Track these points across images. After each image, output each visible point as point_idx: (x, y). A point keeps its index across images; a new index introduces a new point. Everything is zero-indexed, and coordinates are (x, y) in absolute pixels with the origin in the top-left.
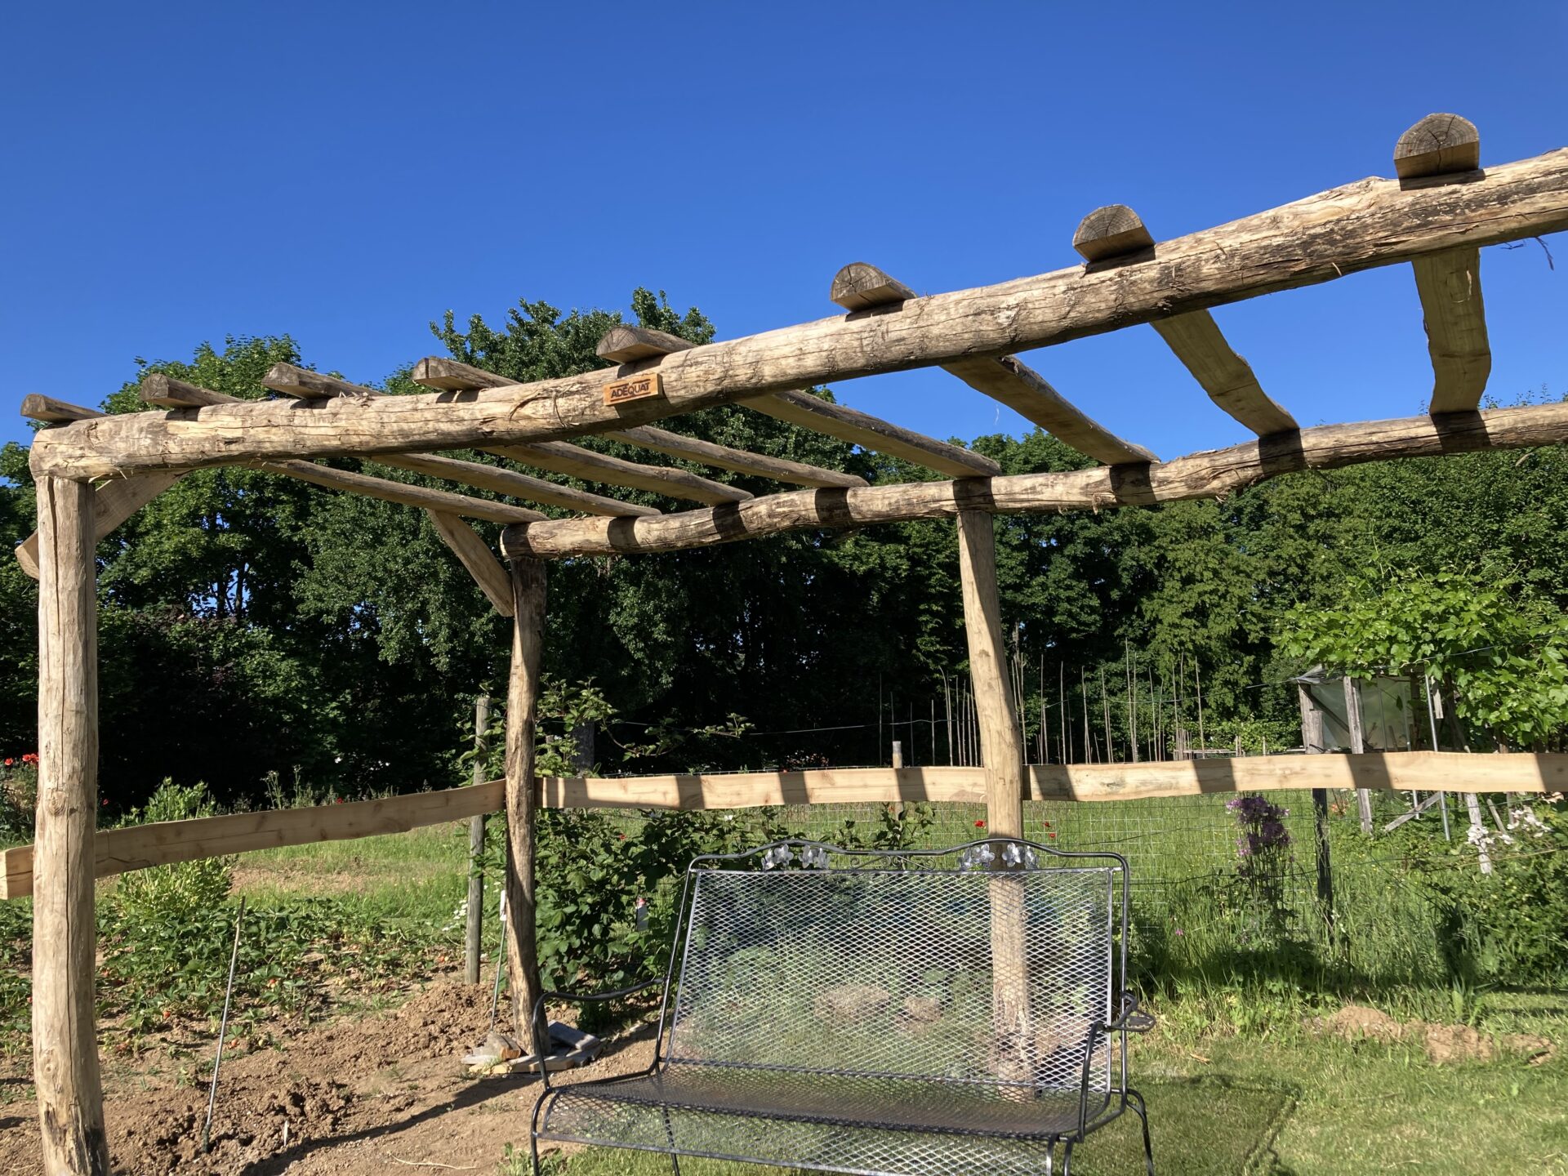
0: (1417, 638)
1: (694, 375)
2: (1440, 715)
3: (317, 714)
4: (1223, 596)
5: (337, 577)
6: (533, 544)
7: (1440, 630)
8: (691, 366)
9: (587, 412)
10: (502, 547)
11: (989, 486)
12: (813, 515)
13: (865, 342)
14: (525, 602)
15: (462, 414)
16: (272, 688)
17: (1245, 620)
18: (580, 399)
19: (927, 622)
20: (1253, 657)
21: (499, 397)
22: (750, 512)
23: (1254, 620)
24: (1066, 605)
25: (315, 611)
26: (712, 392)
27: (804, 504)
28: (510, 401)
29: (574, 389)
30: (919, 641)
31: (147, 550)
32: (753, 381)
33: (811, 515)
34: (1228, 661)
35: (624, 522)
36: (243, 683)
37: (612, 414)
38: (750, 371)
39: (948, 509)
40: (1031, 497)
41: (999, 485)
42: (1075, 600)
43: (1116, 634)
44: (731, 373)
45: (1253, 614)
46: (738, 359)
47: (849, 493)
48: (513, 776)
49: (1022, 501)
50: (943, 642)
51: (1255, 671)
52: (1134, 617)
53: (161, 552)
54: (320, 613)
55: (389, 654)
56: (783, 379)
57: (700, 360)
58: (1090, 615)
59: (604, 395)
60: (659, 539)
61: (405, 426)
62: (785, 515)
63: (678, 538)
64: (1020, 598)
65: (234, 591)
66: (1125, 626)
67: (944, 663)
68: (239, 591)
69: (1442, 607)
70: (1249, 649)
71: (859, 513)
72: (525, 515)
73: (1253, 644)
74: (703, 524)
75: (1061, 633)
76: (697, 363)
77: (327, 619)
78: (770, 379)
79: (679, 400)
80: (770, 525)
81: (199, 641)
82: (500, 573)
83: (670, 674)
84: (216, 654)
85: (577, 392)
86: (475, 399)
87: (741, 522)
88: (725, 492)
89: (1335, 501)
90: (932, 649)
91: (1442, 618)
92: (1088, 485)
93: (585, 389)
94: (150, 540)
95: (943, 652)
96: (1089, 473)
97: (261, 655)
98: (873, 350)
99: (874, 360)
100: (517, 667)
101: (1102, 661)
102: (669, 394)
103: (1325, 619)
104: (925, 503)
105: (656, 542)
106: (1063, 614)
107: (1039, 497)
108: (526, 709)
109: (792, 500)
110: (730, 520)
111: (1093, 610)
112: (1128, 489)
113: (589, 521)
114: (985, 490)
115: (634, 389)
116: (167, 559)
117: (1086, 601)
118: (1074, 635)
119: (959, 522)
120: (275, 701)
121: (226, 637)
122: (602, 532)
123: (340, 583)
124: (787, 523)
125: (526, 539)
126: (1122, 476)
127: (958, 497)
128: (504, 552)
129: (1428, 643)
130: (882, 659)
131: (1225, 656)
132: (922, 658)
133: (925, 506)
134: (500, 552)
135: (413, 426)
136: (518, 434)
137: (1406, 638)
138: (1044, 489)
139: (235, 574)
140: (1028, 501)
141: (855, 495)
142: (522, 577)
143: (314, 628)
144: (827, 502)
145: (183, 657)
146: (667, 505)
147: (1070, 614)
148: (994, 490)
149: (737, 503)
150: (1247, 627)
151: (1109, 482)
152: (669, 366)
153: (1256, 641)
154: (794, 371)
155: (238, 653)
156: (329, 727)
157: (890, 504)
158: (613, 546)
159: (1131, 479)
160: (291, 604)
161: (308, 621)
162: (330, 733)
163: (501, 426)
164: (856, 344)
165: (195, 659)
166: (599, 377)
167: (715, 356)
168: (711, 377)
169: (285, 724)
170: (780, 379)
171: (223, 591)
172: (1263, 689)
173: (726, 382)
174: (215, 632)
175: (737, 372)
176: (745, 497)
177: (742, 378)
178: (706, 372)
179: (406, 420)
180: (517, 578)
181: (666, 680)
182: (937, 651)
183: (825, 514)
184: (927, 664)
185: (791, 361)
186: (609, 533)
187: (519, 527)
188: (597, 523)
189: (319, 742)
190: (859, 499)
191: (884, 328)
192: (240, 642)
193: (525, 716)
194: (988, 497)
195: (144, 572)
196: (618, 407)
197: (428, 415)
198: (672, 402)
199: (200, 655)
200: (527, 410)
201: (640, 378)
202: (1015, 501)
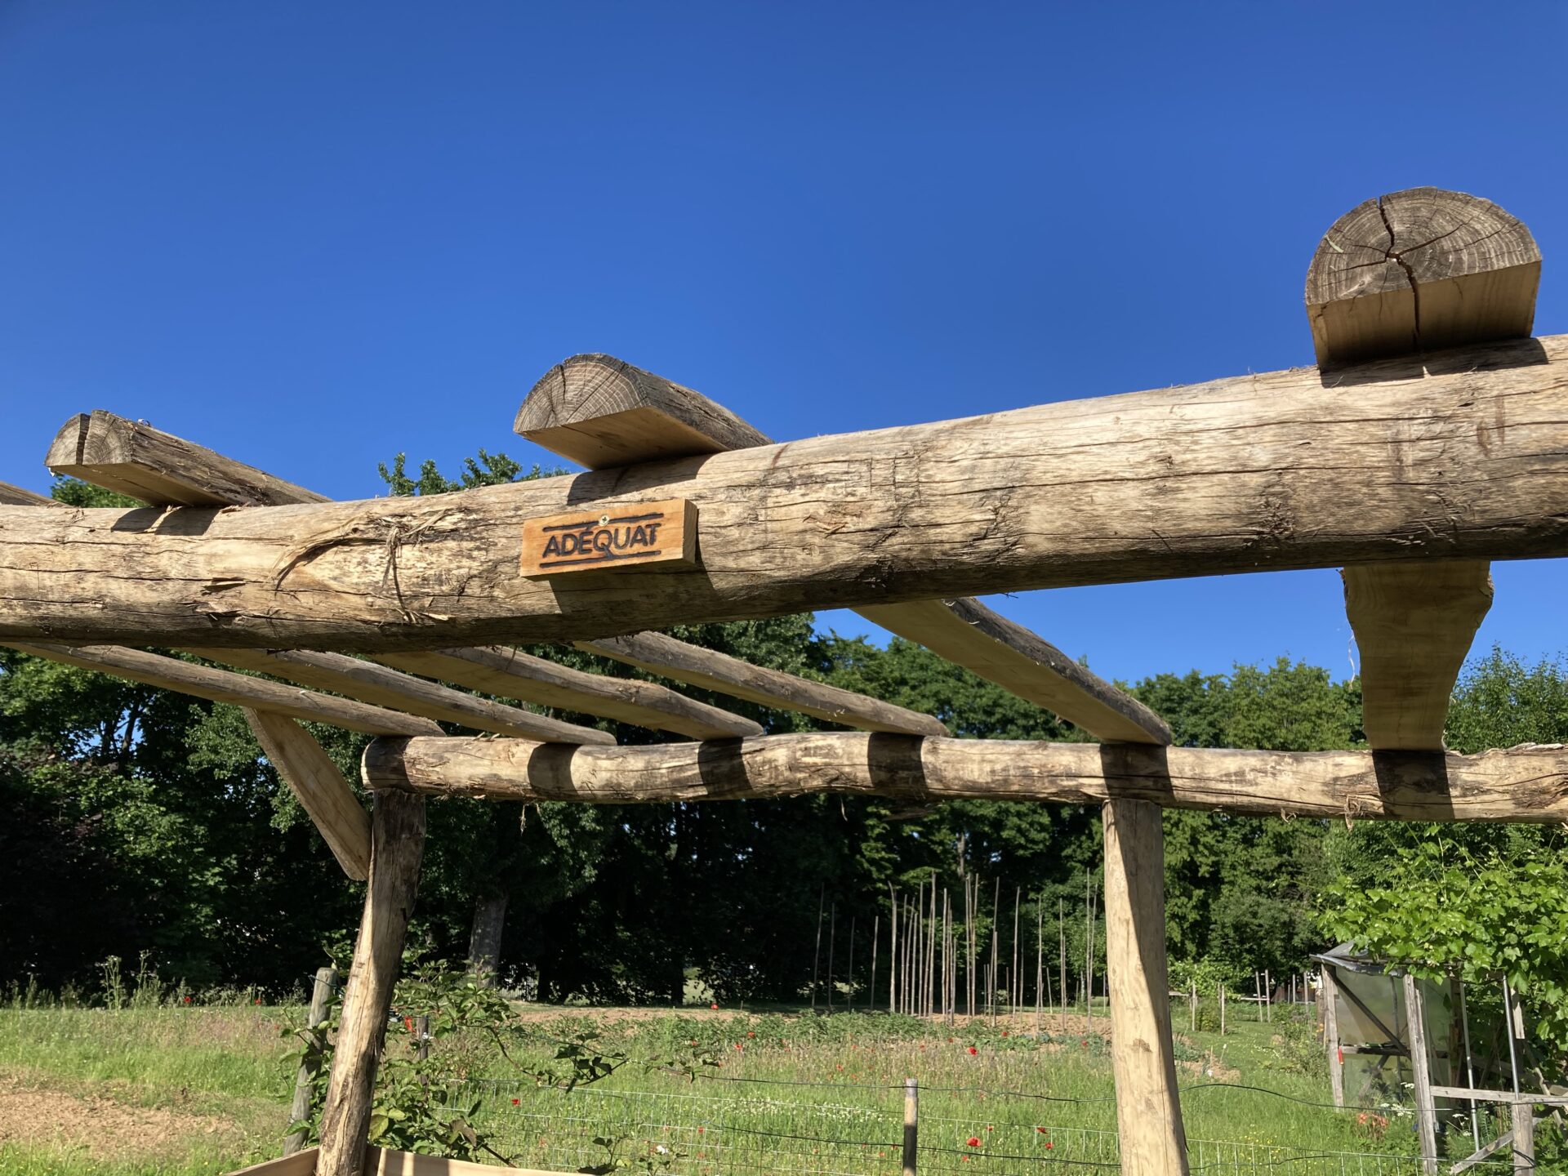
0: (1499, 939)
1: (797, 511)
2: (1521, 1034)
3: (194, 880)
4: (1176, 825)
5: (236, 729)
6: (411, 772)
7: (1529, 933)
8: (790, 486)
9: (474, 588)
10: (364, 770)
11: (1163, 762)
12: (863, 774)
13: (1410, 454)
14: (387, 862)
15: (164, 562)
16: (143, 846)
17: (1197, 851)
18: (459, 554)
19: (873, 827)
20: (1203, 891)
21: (258, 529)
22: (759, 758)
23: (1206, 852)
24: (1016, 820)
25: (208, 763)
26: (847, 568)
27: (850, 755)
28: (281, 541)
29: (447, 524)
30: (864, 846)
31: (24, 679)
32: (987, 546)
33: (860, 775)
34: (1177, 893)
35: (555, 753)
36: (108, 838)
37: (542, 601)
38: (980, 516)
39: (1091, 791)
40: (1236, 787)
41: (1181, 762)
42: (1026, 815)
43: (1064, 854)
44: (916, 514)
45: (1205, 846)
46: (944, 476)
47: (925, 746)
48: (330, 1148)
49: (1221, 793)
50: (889, 850)
51: (1203, 905)
52: (1083, 838)
53: (40, 682)
54: (214, 766)
55: (281, 822)
56: (1090, 548)
57: (819, 470)
58: (1040, 832)
59: (522, 549)
60: (608, 785)
61: (32, 579)
62: (816, 770)
63: (639, 787)
64: (969, 807)
65: (122, 732)
66: (1073, 847)
67: (888, 872)
68: (129, 732)
69: (1534, 906)
70: (1199, 882)
71: (940, 781)
72: (404, 725)
73: (1203, 877)
74: (681, 768)
75: (1007, 848)
76: (809, 480)
77: (218, 774)
78: (1044, 546)
79: (741, 581)
80: (790, 783)
81: (67, 786)
82: (353, 813)
83: (595, 866)
84: (83, 803)
85: (453, 533)
86: (202, 530)
87: (744, 773)
88: (724, 722)
89: (1291, 737)
90: (877, 856)
91: (1531, 919)
92: (1336, 779)
93: (475, 527)
94: (30, 667)
95: (889, 860)
96: (1338, 760)
97: (138, 807)
98: (1439, 483)
99: (1437, 516)
100: (361, 965)
101: (1048, 882)
102: (714, 560)
103: (1376, 899)
104: (1053, 777)
105: (603, 788)
106: (1011, 829)
107: (1250, 790)
108: (366, 1036)
109: (831, 747)
110: (725, 766)
111: (1043, 828)
112: (1407, 794)
113: (501, 744)
114: (1154, 768)
115: (613, 538)
116: (45, 692)
117: (1037, 818)
118: (1021, 852)
119: (1108, 814)
120: (146, 860)
121: (100, 784)
122: (520, 764)
123: (239, 736)
124: (818, 782)
125: (402, 763)
126: (1397, 771)
127: (1110, 773)
128: (365, 779)
129: (1513, 947)
130: (824, 864)
131: (1174, 888)
132: (866, 865)
133: (1052, 783)
134: (360, 778)
135: (48, 580)
136: (295, 627)
137: (1486, 937)
138: (1260, 779)
139: (126, 713)
140: (1231, 794)
141: (934, 751)
142: (387, 822)
143: (206, 783)
144: (886, 756)
145: (43, 802)
146: (631, 735)
147: (1019, 830)
148: (1173, 770)
149: (738, 740)
150: (1199, 859)
151: (1373, 779)
152: (721, 480)
153: (1207, 875)
154: (1137, 527)
155: (111, 803)
156: (206, 896)
157: (993, 772)
158: (535, 789)
159: (1416, 778)
160: (183, 753)
161: (199, 774)
162: (205, 903)
163: (252, 603)
164: (1376, 456)
165: (58, 807)
166: (519, 499)
167: (869, 463)
168: (852, 523)
169: (155, 889)
170: (1077, 547)
171: (111, 730)
172: (1212, 927)
173: (895, 544)
174: (88, 777)
175: (938, 515)
176: (752, 732)
177: (953, 533)
178: (837, 508)
179: (34, 566)
180: (379, 822)
181: (589, 872)
182: (882, 859)
183: (883, 775)
184: (870, 871)
185: (1130, 494)
186: (532, 767)
187: (392, 742)
188: (514, 750)
189: (192, 914)
190: (942, 757)
191: (1485, 413)
192: (115, 791)
193: (364, 1046)
194: (1162, 780)
195: (17, 703)
196: (560, 584)
197: (88, 558)
198: (719, 583)
199: (63, 803)
200: (321, 569)
201: (634, 510)
202: (1207, 792)
